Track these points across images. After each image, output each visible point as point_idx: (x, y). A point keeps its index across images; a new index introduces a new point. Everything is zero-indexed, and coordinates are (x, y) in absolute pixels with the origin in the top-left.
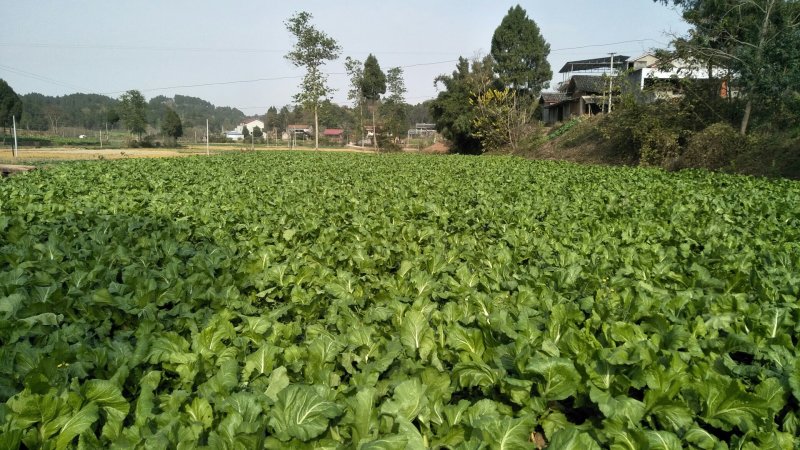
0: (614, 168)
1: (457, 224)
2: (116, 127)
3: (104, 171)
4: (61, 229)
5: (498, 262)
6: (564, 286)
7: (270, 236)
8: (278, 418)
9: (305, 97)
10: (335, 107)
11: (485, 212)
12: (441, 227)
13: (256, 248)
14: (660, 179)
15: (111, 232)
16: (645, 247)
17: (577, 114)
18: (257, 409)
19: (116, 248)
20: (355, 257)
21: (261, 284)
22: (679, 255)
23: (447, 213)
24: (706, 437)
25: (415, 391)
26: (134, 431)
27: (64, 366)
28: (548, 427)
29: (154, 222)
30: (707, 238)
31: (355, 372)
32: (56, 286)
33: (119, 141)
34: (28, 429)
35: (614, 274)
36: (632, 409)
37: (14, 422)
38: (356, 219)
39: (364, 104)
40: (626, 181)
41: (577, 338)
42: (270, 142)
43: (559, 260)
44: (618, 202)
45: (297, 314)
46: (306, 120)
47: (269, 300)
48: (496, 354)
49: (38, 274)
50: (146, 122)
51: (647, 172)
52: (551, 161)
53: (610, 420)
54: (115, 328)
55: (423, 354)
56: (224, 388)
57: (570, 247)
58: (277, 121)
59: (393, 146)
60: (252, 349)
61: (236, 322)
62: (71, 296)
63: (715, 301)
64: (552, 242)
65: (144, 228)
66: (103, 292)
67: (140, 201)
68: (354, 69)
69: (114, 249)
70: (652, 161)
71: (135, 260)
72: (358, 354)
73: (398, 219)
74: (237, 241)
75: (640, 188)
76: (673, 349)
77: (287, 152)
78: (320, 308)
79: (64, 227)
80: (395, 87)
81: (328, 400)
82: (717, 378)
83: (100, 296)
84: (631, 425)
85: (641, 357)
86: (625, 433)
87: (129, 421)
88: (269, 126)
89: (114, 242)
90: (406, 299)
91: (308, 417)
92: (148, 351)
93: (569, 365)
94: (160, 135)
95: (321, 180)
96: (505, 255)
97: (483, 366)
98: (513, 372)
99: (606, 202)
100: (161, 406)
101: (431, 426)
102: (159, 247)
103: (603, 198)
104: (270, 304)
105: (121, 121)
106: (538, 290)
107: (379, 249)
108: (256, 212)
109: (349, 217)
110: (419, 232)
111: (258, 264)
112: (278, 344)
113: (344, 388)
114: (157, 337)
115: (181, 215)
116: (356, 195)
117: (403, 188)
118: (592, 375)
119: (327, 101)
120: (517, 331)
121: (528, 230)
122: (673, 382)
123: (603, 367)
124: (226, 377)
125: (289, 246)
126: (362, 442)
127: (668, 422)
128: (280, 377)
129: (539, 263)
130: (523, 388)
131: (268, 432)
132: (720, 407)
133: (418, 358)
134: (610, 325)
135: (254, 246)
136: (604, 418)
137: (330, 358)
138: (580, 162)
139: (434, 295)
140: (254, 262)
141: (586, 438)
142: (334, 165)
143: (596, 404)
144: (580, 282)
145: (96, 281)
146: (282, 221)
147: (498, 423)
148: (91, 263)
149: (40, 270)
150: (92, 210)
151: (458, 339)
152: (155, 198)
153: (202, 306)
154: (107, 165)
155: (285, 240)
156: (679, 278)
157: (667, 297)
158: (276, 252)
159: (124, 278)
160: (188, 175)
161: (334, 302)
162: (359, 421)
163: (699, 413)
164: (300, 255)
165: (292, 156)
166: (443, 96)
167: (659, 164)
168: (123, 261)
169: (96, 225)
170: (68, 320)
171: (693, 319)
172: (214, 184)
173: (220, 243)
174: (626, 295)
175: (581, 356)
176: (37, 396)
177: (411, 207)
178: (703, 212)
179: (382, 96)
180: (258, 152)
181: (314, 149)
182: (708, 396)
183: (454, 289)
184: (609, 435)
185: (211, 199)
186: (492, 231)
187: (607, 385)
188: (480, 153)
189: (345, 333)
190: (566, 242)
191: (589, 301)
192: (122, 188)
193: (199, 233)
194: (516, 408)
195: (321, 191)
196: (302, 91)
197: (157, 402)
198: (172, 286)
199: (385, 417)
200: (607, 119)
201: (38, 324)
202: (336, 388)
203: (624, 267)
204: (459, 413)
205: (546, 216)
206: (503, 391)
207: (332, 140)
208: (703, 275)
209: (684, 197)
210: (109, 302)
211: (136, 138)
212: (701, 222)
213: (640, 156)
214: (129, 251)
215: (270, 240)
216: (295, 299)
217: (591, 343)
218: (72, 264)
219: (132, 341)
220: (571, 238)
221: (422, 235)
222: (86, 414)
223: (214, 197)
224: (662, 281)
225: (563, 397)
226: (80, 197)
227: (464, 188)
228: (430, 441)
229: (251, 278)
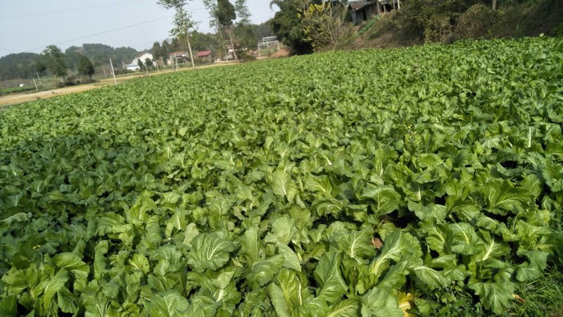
0: (408, 48)
1: (302, 105)
2: (45, 74)
3: (42, 107)
4: (18, 153)
5: (334, 127)
6: (383, 136)
7: (170, 134)
8: (194, 258)
9: (178, 30)
10: (202, 36)
11: (321, 94)
12: (291, 109)
13: (161, 144)
14: (441, 51)
15: (55, 150)
16: (435, 100)
17: (377, 13)
18: (179, 255)
19: (60, 160)
20: (233, 140)
21: (168, 169)
22: (460, 102)
23: (294, 99)
24: (489, 222)
25: (286, 224)
26: (94, 283)
27: (37, 248)
28: (383, 233)
29: (84, 137)
30: (477, 87)
31: (244, 218)
32: (22, 193)
33: (50, 84)
34: (21, 294)
35: (416, 122)
36: (438, 211)
37: (10, 290)
38: (229, 113)
39: (222, 29)
40: (417, 56)
41: (395, 169)
42: (160, 68)
43: (377, 119)
44: (413, 71)
45: (198, 186)
46: (182, 48)
47: (177, 179)
48: (340, 190)
49: (7, 187)
50: (65, 67)
51: (431, 47)
52: (363, 50)
53: (423, 221)
54: (71, 216)
55: (290, 198)
56: (152, 244)
57: (383, 109)
58: (161, 51)
59: (248, 57)
60: (170, 215)
61: (155, 198)
62: (34, 199)
63: (487, 129)
64: (371, 107)
65: (78, 143)
66: (56, 192)
67: (72, 125)
68: (210, 5)
69: (59, 161)
70: (433, 39)
71: (75, 167)
72: (245, 206)
73: (259, 109)
74: (147, 142)
75: (427, 59)
76: (462, 166)
77: (172, 73)
78: (213, 179)
79: (20, 151)
80: (242, 14)
81: (226, 240)
82: (493, 181)
83: (55, 196)
84: (439, 222)
85: (440, 175)
86: (435, 228)
87: (91, 277)
88: (156, 57)
89: (58, 156)
90: (273, 163)
91: (215, 254)
92: (96, 228)
93: (391, 189)
94: (78, 75)
95: (201, 89)
96: (338, 121)
97: (332, 199)
98: (353, 200)
99: (405, 73)
100: (111, 263)
101: (302, 246)
102: (91, 154)
103: (402, 70)
104: (178, 182)
105: (48, 70)
106: (364, 142)
107: (249, 131)
108: (156, 119)
109: (224, 112)
110: (276, 115)
111: (165, 156)
112: (187, 208)
113: (237, 230)
114: (100, 217)
115: (103, 130)
116: (227, 96)
117: (260, 86)
118: (408, 193)
119: (195, 31)
120: (353, 172)
121: (353, 102)
122: (464, 189)
123: (415, 187)
124: (152, 236)
125: (185, 140)
126: (254, 264)
127: (463, 216)
128: (192, 230)
129: (362, 123)
130: (362, 210)
131: (189, 269)
132: (497, 200)
133: (287, 201)
134: (416, 157)
135: (159, 144)
136: (420, 220)
137: (225, 211)
138: (383, 48)
139: (292, 157)
140: (161, 154)
141: (409, 236)
142: (208, 77)
143: (413, 212)
144: (393, 131)
145: (50, 185)
146: (177, 122)
147: (347, 236)
148: (44, 173)
149: (9, 184)
150: (38, 136)
151: (313, 184)
152: (82, 121)
153: (130, 191)
154: (43, 103)
155: (181, 136)
156: (461, 117)
157: (454, 132)
158: (176, 145)
159: (70, 181)
160: (103, 100)
161: (223, 173)
162: (250, 251)
163: (484, 207)
164: (193, 144)
165: (176, 76)
166: (278, 15)
167: (439, 40)
168: (66, 169)
169: (42, 146)
170: (36, 216)
171: (473, 144)
172: (123, 104)
173: (135, 145)
174: (426, 135)
175: (399, 181)
176: (21, 271)
177: (267, 99)
178: (472, 69)
179: (234, 22)
180: (152, 77)
181: (191, 69)
182: (488, 194)
183: (306, 151)
184: (424, 231)
185: (122, 115)
186: (327, 106)
187: (420, 198)
188: (312, 52)
189: (234, 193)
190: (380, 105)
191: (400, 143)
192: (57, 117)
193: (118, 141)
194: (359, 224)
195: (201, 97)
196: (175, 27)
197: (108, 262)
198: (104, 181)
199: (268, 245)
200: (398, 14)
201: (14, 222)
202: (232, 231)
203: (422, 116)
204: (320, 234)
205: (364, 89)
206: (348, 214)
207: (204, 59)
208: (478, 113)
209: (458, 61)
210: (62, 198)
211: (61, 80)
212: (472, 76)
213: (425, 37)
214: (70, 161)
215: (170, 137)
216: (194, 176)
217: (405, 172)
218: (31, 176)
219: (84, 222)
220: (383, 102)
221: (279, 117)
222: (61, 277)
223: (125, 113)
224: (450, 122)
225: (390, 212)
226: (28, 128)
227: (304, 79)
228: (302, 256)
229: (160, 166)
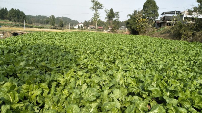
0: (174, 40)
1: (131, 52)
2: (48, 24)
3: (45, 34)
5: (141, 62)
6: (158, 69)
7: (84, 52)
8: (84, 95)
9: (94, 18)
10: (101, 21)
11: (138, 50)
12: (127, 53)
13: (80, 55)
14: (186, 44)
15: (46, 49)
16: (181, 61)
17: (165, 26)
18: (79, 93)
19: (47, 52)
20: (104, 59)
21: (81, 63)
22: (190, 64)
23: (128, 49)
24: (194, 110)
25: (118, 92)
26: (50, 95)
27: (35, 79)
28: (152, 104)
29: (56, 47)
30: (198, 60)
31: (103, 86)
32: (33, 61)
33: (48, 27)
34: (26, 93)
35: (172, 68)
36: (175, 101)
37: (23, 91)
38: (105, 49)
39: (109, 21)
40: (177, 44)
41: (161, 83)
42: (85, 29)
43: (157, 63)
44: (174, 49)
45: (89, 71)
46: (94, 24)
47: (83, 68)
48: (139, 85)
49: (29, 57)
50: (55, 23)
51: (183, 42)
52: (157, 38)
53: (168, 103)
54: (46, 71)
55: (120, 83)
56: (72, 87)
57: (160, 60)
58: (87, 24)
59: (115, 32)
60: (78, 79)
61: (75, 72)
62: (36, 63)
63: (199, 76)
64: (156, 58)
65: (54, 48)
66: (44, 63)
67: (53, 42)
68: (107, 12)
69: (47, 53)
70: (184, 39)
71: (51, 56)
72: (104, 82)
73: (115, 50)
74: (76, 53)
75: (181, 46)
76: (187, 87)
78: (95, 70)
79: (35, 47)
80: (117, 17)
81: (96, 92)
82: (198, 95)
84: (174, 105)
85: (178, 89)
86: (172, 107)
87: (49, 93)
88: (85, 25)
89: (47, 51)
90: (117, 70)
91: (91, 96)
92: (54, 77)
93: (158, 89)
94: (58, 26)
95: (97, 39)
96: (143, 61)
97: (136, 87)
98: (143, 90)
99: (171, 49)
100: (56, 90)
101: (122, 101)
102: (57, 53)
103: (170, 48)
105: (49, 22)
106: (151, 70)
107: (110, 57)
108: (80, 46)
109: (103, 49)
110: (121, 54)
111: (81, 59)
112: (85, 78)
113: (100, 90)
114: (56, 74)
115: (63, 46)
116: (105, 43)
117: (117, 42)
118: (164, 92)
119: (99, 20)
120: (145, 80)
121: (150, 55)
122: (186, 96)
123: (167, 90)
124: (72, 85)
125: (88, 55)
126: (104, 103)
127: (184, 106)
128: (85, 86)
129: (152, 63)
130: (146, 94)
131: (82, 98)
132: (198, 103)
133: (119, 84)
134: (170, 80)
135: (80, 54)
136: (167, 103)
137: (97, 82)
138: (165, 38)
139: (124, 69)
140: (80, 58)
141: (162, 108)
142: (100, 36)
143: (165, 99)
144: (162, 69)
145: (42, 60)
146: (87, 49)
147: (139, 102)
148: (41, 56)
149: (29, 56)
150: (42, 43)
151: (130, 80)
152: (56, 41)
153: (67, 68)
154: (46, 33)
155: (87, 53)
156: (190, 70)
157: (186, 74)
158: (85, 56)
159: (49, 60)
160: (64, 36)
161: (99, 69)
162: (104, 98)
163: (193, 104)
164: (91, 57)
165: (90, 33)
166: (129, 20)
167: (186, 40)
168: (48, 56)
169: (42, 47)
170: (36, 69)
171: (193, 80)
172: (71, 39)
173: (72, 53)
174: (175, 73)
175: (162, 87)
176: (29, 85)
177: (119, 47)
178: (198, 53)
179: (113, 19)
180: (82, 32)
181: (95, 32)
182: (195, 100)
183: (129, 68)
184: (168, 107)
185: (70, 42)
186: (140, 54)
187: (168, 95)
188: (138, 35)
189: (101, 77)
190: (159, 58)
191: (165, 74)
192: (49, 38)
193: (67, 50)
194: (144, 99)
195: (97, 42)
196: (93, 17)
197: (56, 89)
198: (60, 62)
199: (110, 97)
200: (173, 28)
201: (29, 69)
202: (98, 90)
203: (175, 66)
204: (129, 98)
205: (154, 52)
206: (140, 94)
207: (100, 29)
208: (197, 69)
209: (193, 49)
210: (45, 65)
211: (53, 27)
212: (197, 56)
213: (181, 38)
214: (50, 53)
215: (84, 53)
216: (89, 68)
217: (165, 84)
218: (37, 56)
219: (50, 74)
220: (161, 58)
221: (122, 54)
222: (40, 90)
223: (71, 42)
224: (185, 70)
225: (156, 97)
226: (39, 40)
227: (133, 43)
228: (121, 105)
229: (79, 62)
